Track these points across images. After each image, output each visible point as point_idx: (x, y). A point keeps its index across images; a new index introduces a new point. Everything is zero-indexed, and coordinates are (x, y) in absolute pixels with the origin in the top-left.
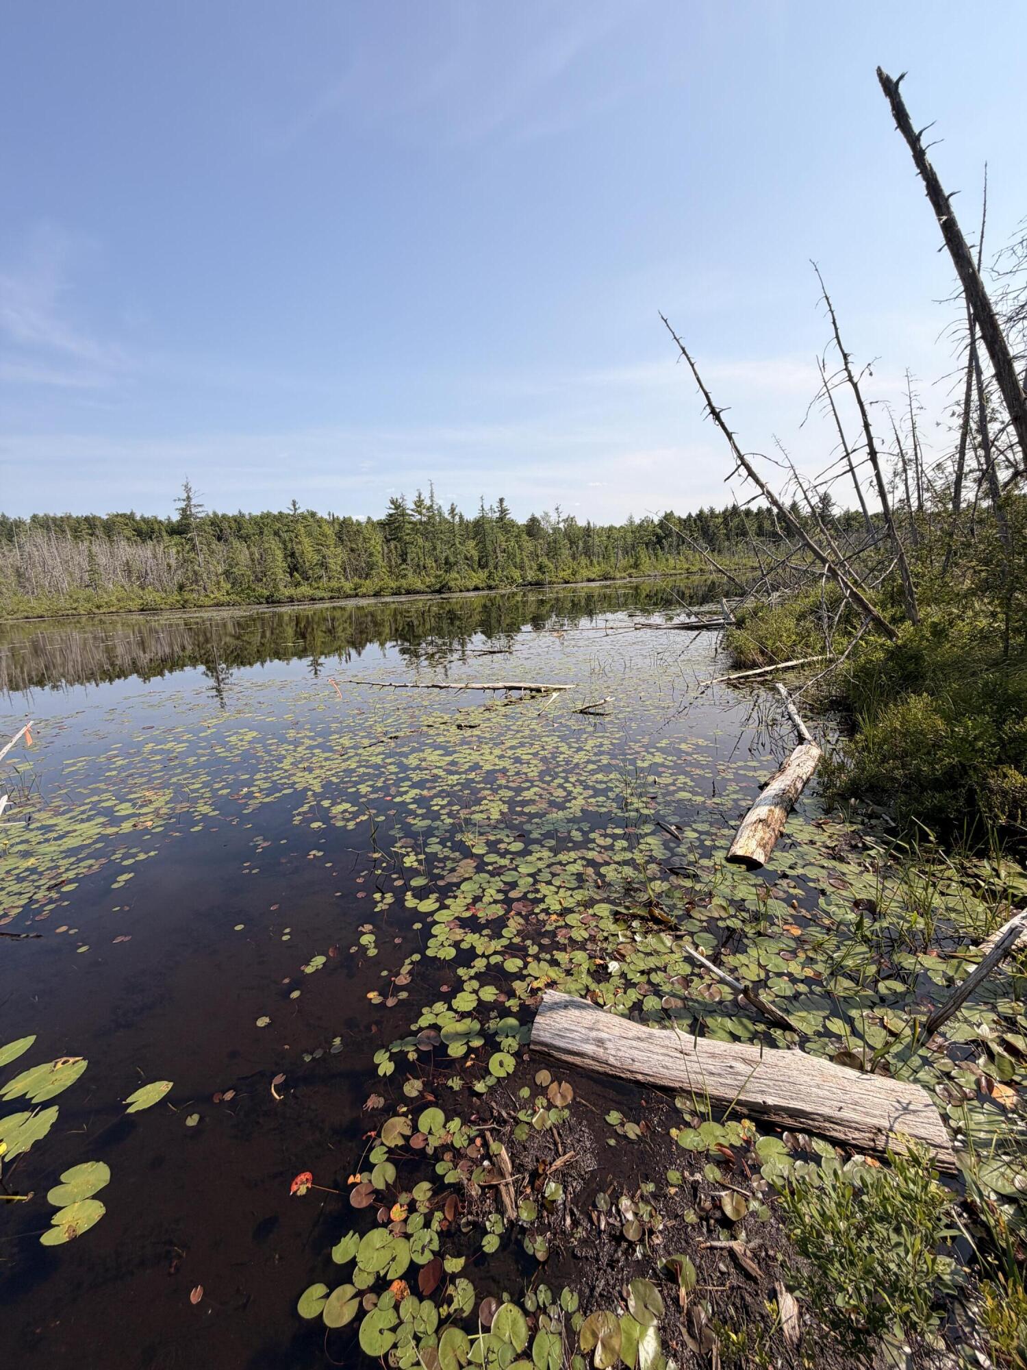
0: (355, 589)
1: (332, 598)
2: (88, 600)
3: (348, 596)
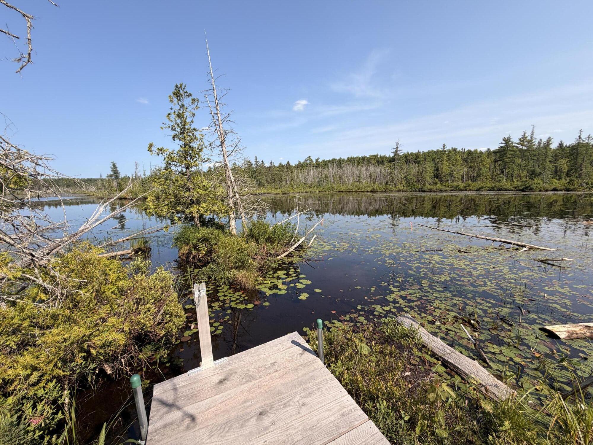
0: (466, 187)
1: (451, 190)
2: (356, 186)
3: (461, 190)
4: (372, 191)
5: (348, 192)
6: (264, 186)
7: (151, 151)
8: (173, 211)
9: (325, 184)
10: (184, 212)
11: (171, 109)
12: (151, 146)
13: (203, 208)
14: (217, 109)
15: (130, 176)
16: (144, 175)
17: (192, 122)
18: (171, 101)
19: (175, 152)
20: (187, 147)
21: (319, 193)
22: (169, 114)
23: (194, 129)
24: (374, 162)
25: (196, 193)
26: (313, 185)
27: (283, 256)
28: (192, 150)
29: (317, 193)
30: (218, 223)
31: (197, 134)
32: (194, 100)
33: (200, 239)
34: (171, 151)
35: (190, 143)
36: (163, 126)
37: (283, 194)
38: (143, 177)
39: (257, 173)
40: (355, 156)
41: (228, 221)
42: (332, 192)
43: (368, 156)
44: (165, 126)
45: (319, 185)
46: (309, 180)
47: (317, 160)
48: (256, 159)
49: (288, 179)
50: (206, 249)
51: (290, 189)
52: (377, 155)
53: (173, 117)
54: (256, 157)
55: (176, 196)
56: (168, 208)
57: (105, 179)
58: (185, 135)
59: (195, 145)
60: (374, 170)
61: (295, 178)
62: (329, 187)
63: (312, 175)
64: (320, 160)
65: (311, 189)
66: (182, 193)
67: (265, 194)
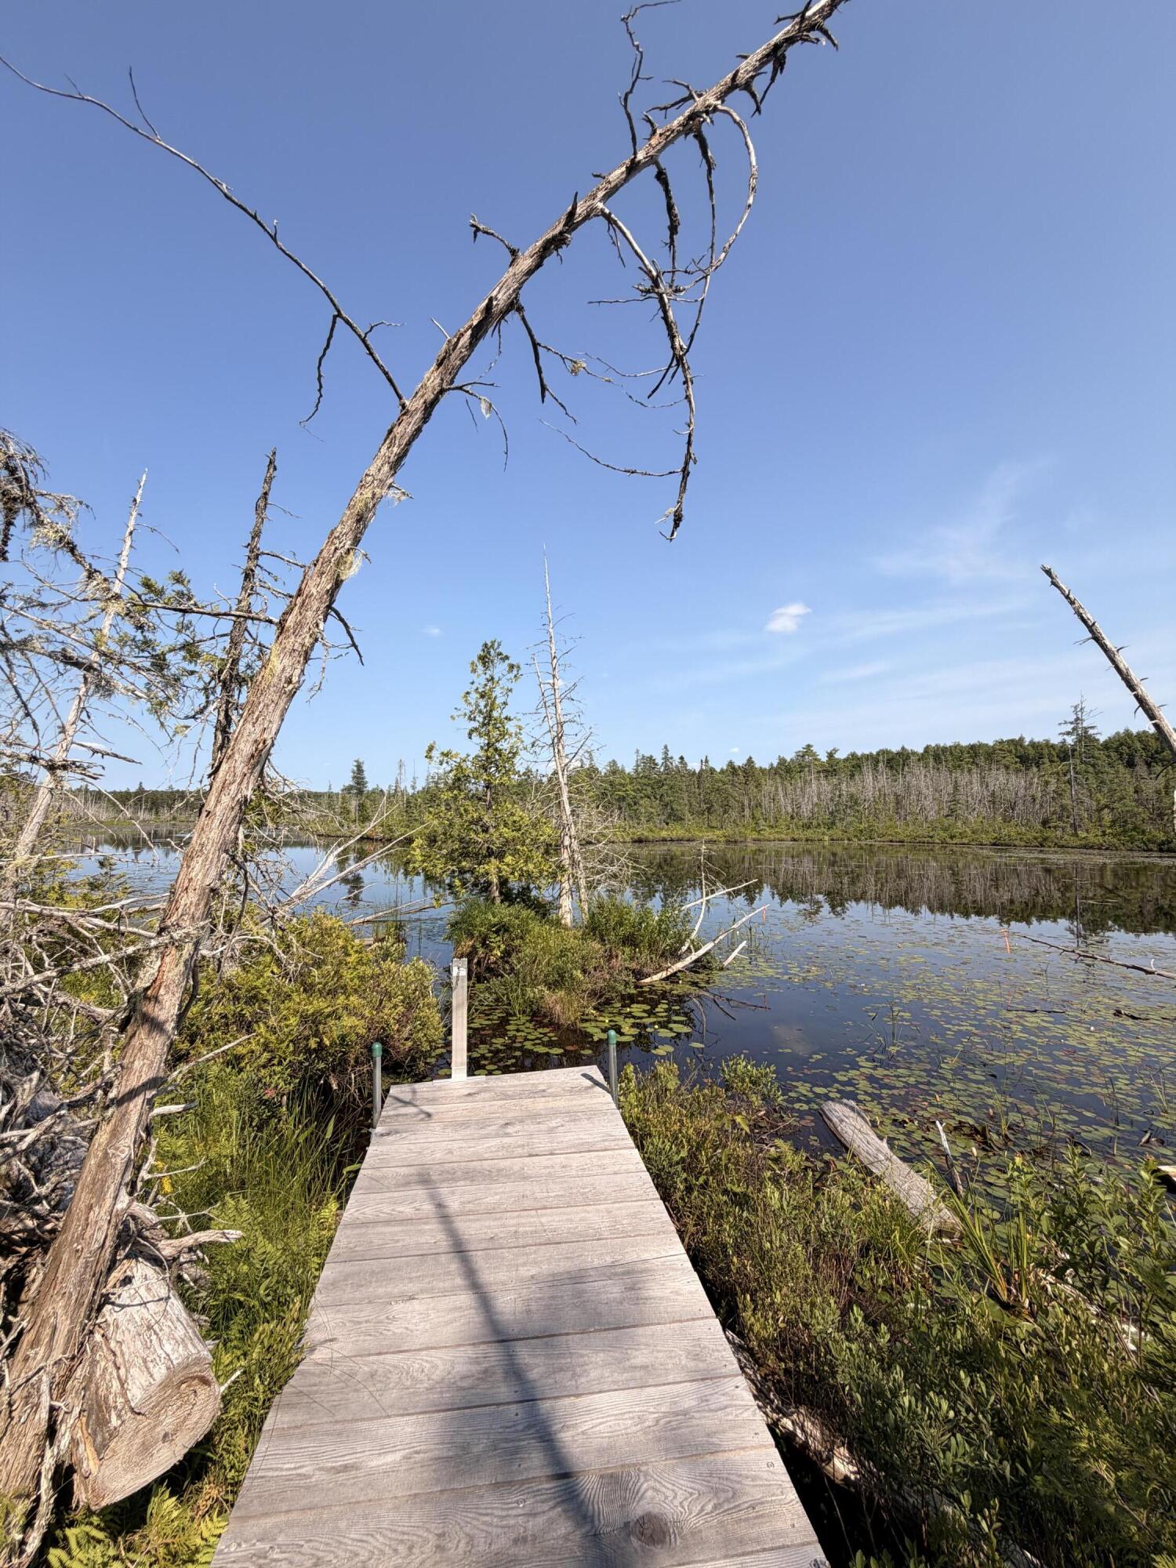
4: (994, 844)
5: (919, 844)
6: (682, 819)
7: (430, 757)
8: (454, 868)
9: (849, 819)
10: (472, 871)
11: (473, 683)
12: (431, 749)
13: (508, 865)
14: (554, 676)
15: (385, 789)
16: (413, 788)
17: (505, 703)
18: (474, 671)
19: (470, 758)
20: (491, 750)
21: (831, 845)
22: (468, 693)
23: (506, 718)
24: (1010, 759)
25: (496, 838)
26: (815, 822)
27: (656, 977)
28: (500, 755)
29: (826, 843)
30: (536, 899)
31: (511, 727)
32: (512, 667)
33: (495, 925)
34: (463, 756)
35: (497, 741)
36: (455, 713)
37: (728, 842)
38: (410, 791)
39: (665, 787)
40: (949, 744)
41: (556, 895)
42: (869, 842)
43: (991, 744)
44: (459, 713)
45: (833, 823)
46: (804, 807)
47: (830, 755)
48: (666, 753)
49: (746, 803)
50: (503, 947)
51: (748, 832)
52: (1022, 739)
53: (474, 696)
54: (666, 747)
55: (461, 840)
56: (446, 863)
57: (337, 794)
58: (490, 728)
59: (504, 745)
60: (1007, 782)
61: (765, 802)
62: (862, 827)
63: (815, 792)
64: (841, 755)
65: (809, 833)
66: (473, 835)
67: (679, 840)
